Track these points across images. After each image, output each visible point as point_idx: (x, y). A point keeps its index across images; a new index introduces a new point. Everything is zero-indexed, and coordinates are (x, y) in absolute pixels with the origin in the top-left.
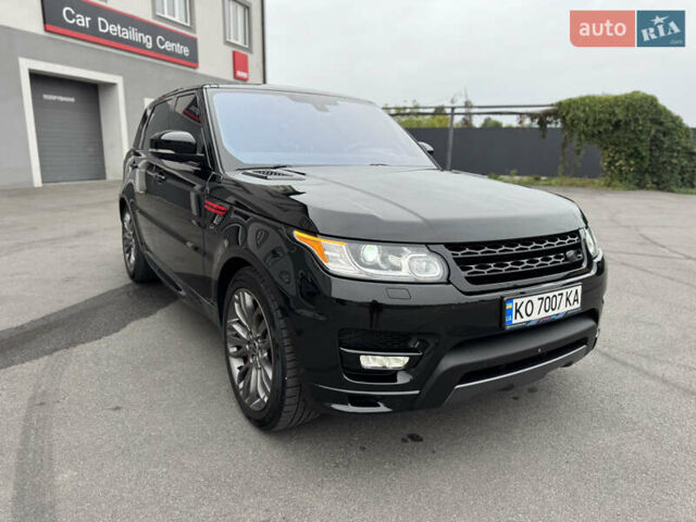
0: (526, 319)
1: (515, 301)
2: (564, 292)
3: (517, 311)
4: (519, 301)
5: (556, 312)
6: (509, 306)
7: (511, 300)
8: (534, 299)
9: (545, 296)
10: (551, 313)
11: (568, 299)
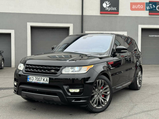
0: (32, 81)
1: (30, 76)
2: (43, 78)
3: (30, 79)
4: (30, 77)
5: (40, 82)
6: (28, 77)
7: (29, 76)
8: (34, 77)
9: (37, 77)
10: (38, 81)
11: (44, 80)
